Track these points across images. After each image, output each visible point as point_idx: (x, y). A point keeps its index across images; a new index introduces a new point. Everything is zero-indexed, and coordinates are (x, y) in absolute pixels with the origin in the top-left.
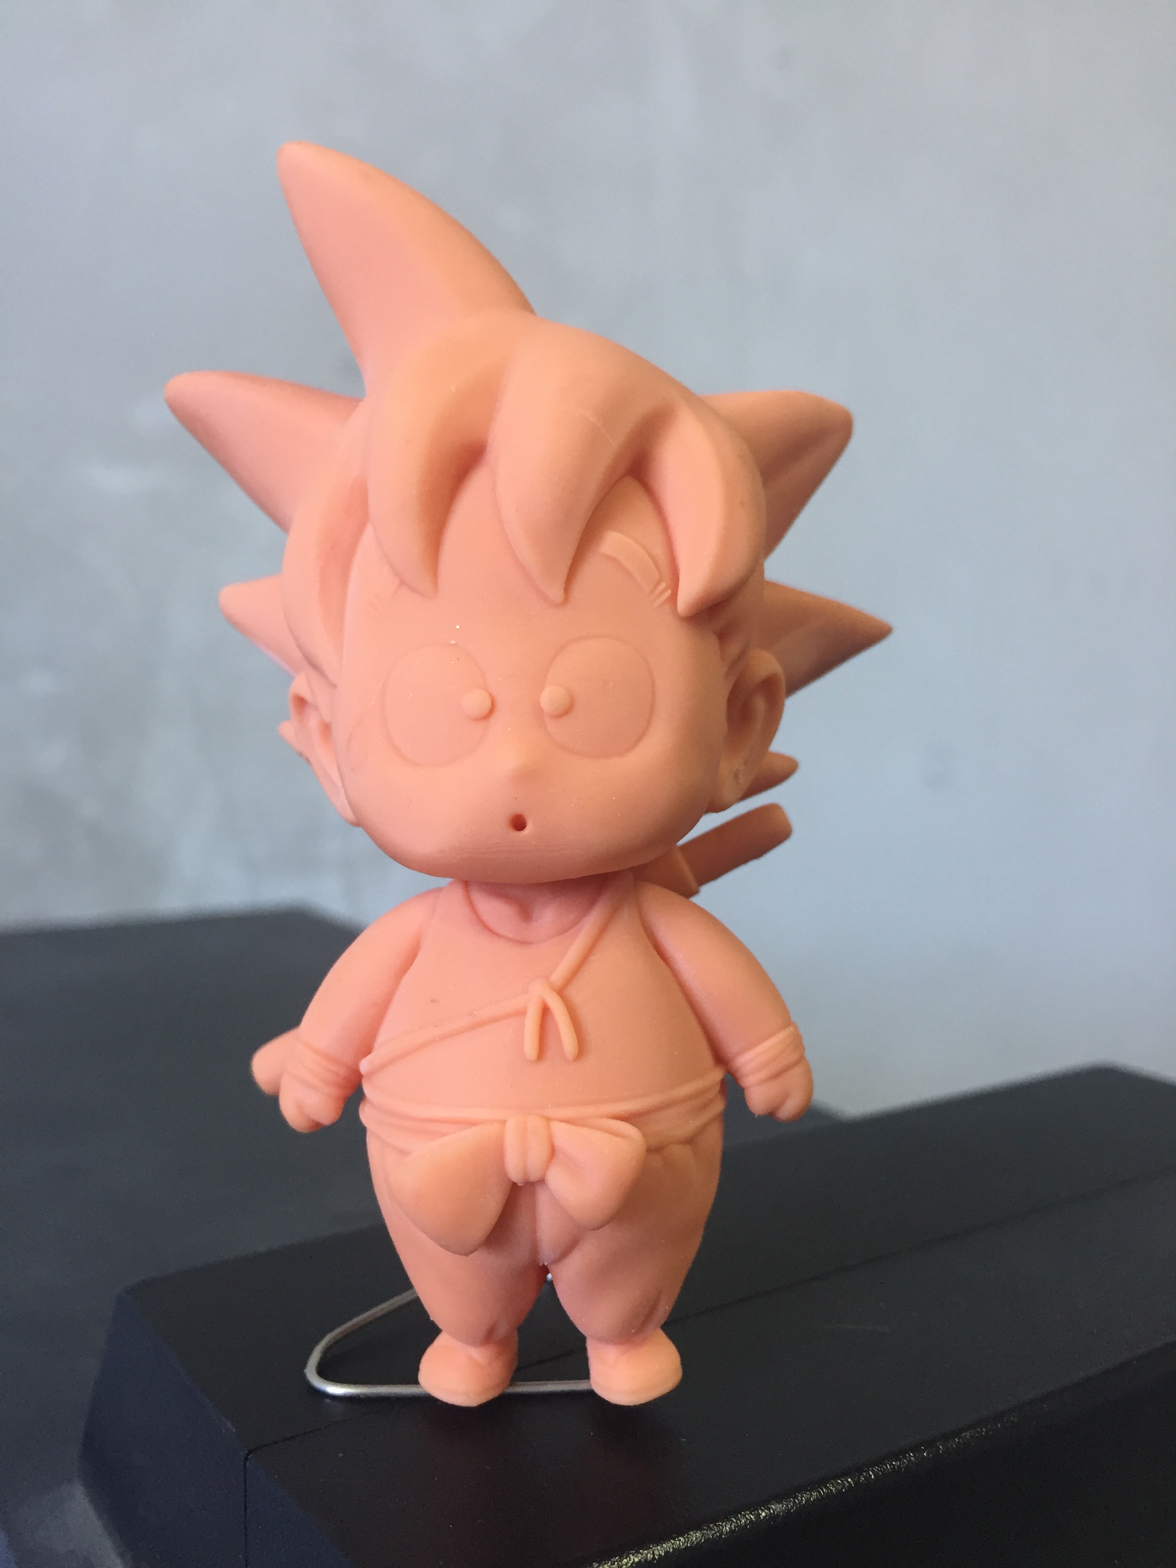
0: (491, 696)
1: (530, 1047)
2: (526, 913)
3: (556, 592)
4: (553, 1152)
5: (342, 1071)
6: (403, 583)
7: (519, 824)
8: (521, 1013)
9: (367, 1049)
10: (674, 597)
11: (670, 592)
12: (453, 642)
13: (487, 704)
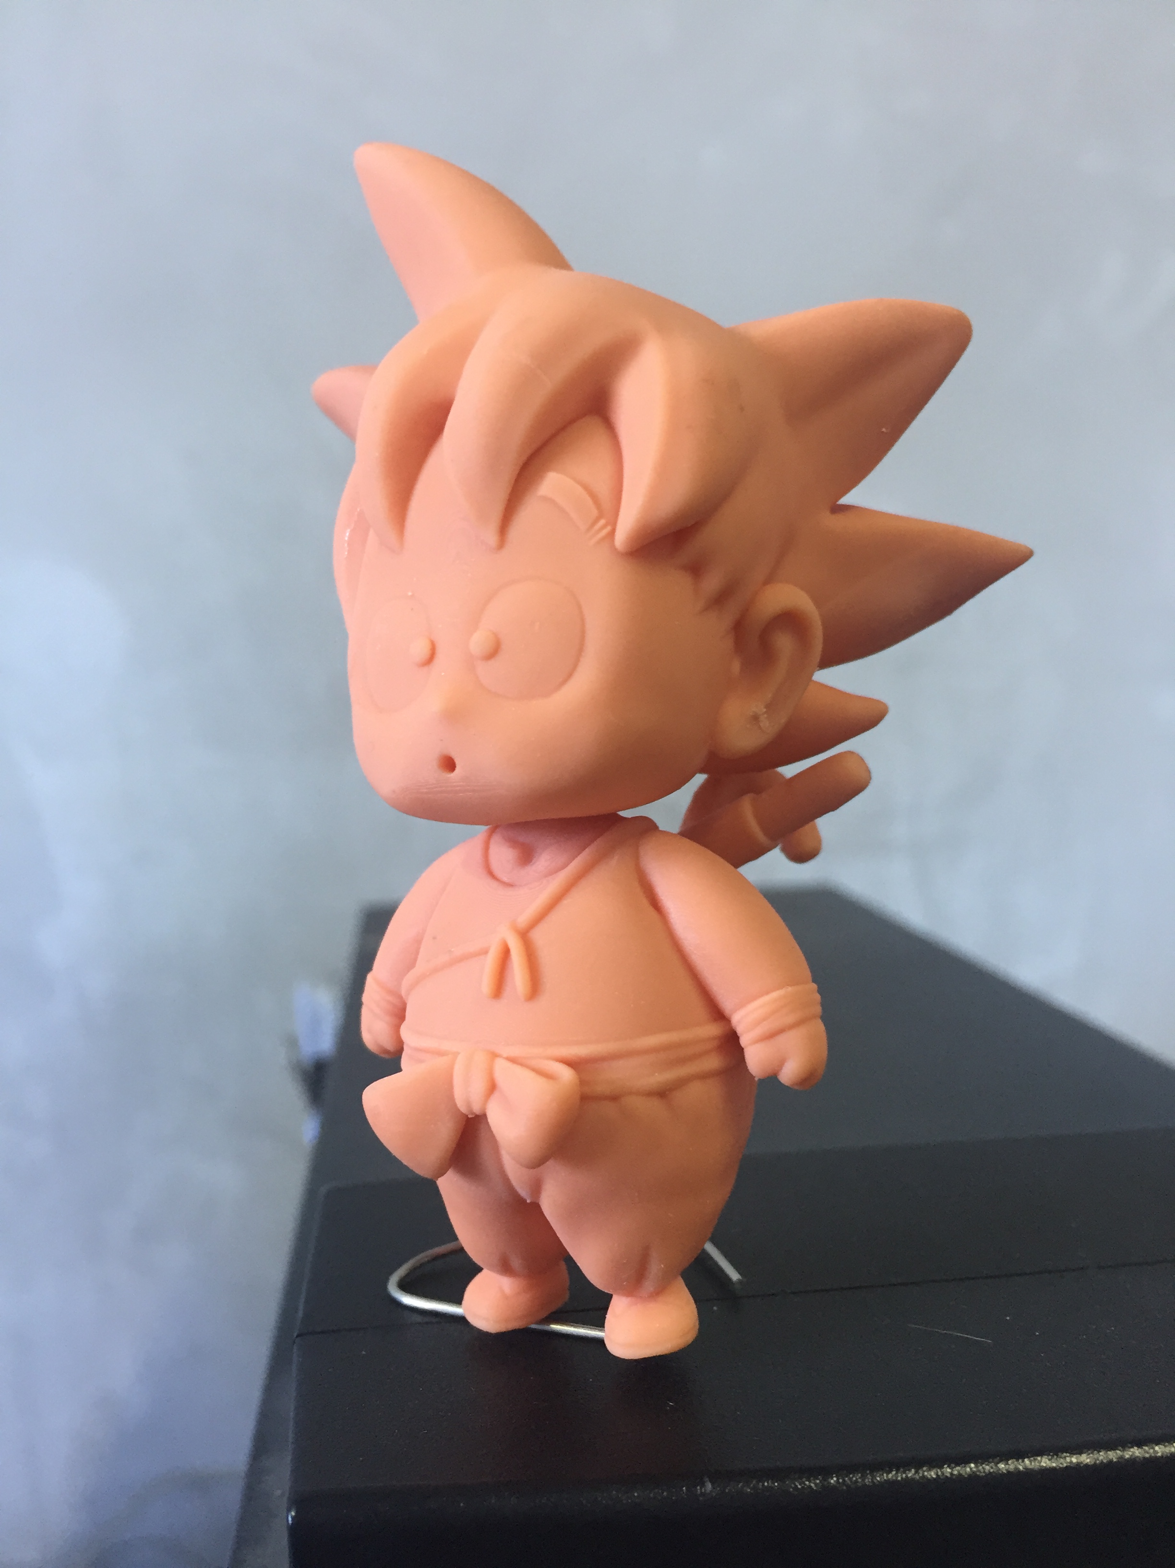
0: (432, 642)
1: (486, 984)
3: (491, 538)
4: (492, 1087)
7: (449, 764)
8: (485, 952)
11: (608, 527)
12: (410, 594)
13: (428, 651)
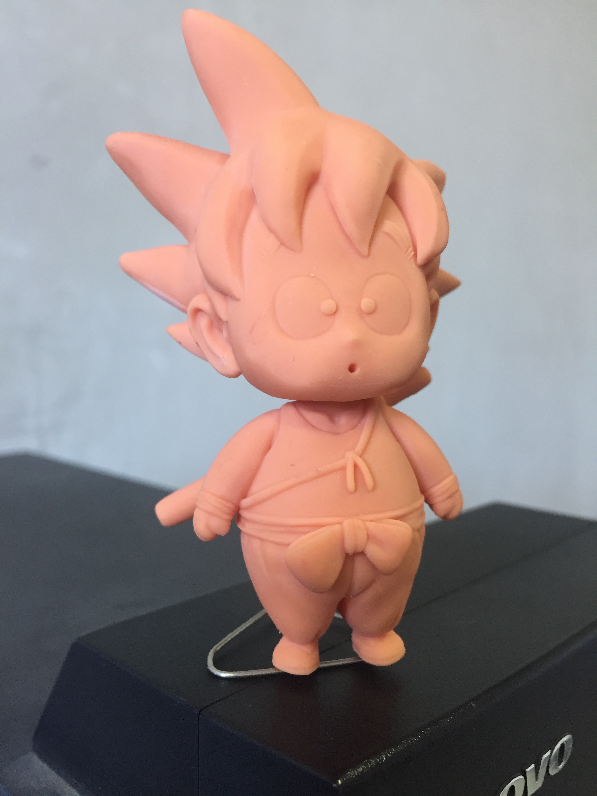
0: (336, 303)
1: (351, 485)
2: (332, 419)
3: (364, 250)
4: (369, 537)
5: (232, 506)
6: (282, 244)
7: (352, 369)
8: (343, 468)
9: (244, 495)
10: (415, 255)
11: (413, 253)
12: (313, 275)
13: (334, 308)
